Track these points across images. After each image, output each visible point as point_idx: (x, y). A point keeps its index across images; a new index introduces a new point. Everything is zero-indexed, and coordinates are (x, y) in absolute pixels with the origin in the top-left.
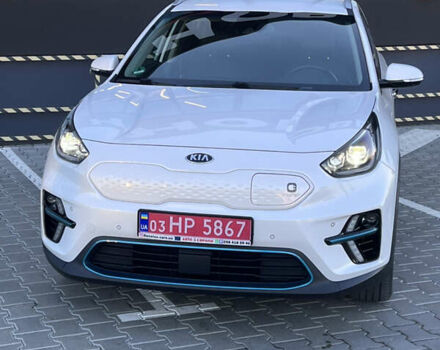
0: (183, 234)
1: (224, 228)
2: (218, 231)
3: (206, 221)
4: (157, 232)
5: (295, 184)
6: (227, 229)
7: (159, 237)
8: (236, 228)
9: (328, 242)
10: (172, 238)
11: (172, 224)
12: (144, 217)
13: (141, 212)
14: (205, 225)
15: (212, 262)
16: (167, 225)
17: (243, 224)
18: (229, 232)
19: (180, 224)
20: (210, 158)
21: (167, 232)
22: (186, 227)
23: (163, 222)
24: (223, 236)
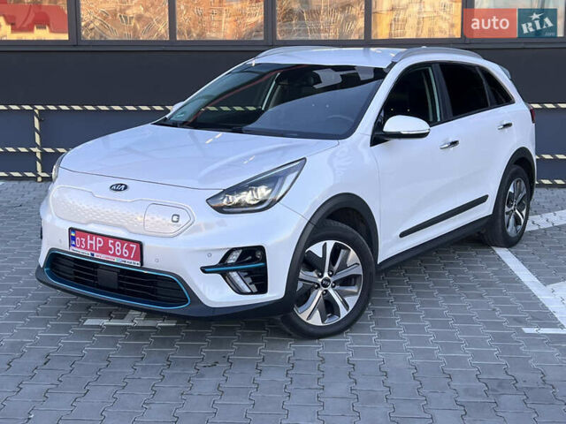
0: (96, 251)
1: (122, 249)
2: (118, 251)
3: (111, 241)
4: (80, 247)
5: (178, 216)
6: (124, 250)
7: (81, 252)
8: (130, 249)
9: (204, 270)
10: (88, 253)
11: (89, 242)
12: (73, 234)
13: (71, 230)
14: (110, 246)
15: (119, 278)
16: (86, 242)
17: (135, 246)
18: (126, 253)
19: (94, 243)
20: (126, 187)
21: (86, 249)
22: (98, 245)
23: (84, 240)
24: (121, 256)
